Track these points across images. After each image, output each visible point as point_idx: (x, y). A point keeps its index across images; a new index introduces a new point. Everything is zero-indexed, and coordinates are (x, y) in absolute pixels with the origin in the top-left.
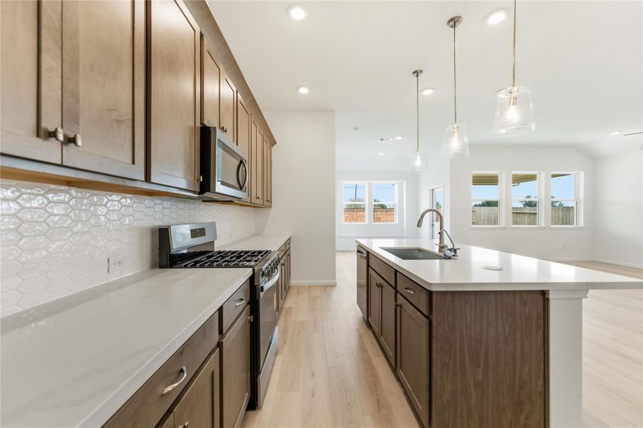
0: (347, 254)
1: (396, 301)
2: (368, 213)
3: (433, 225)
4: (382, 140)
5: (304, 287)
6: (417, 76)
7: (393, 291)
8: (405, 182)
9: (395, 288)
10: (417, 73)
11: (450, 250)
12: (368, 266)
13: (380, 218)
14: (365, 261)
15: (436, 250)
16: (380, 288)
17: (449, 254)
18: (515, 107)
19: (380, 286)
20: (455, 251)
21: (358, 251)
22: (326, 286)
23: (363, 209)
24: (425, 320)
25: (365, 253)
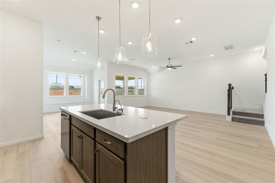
0: (52, 114)
1: (95, 147)
2: (66, 91)
3: (100, 96)
4: (75, 52)
5: (13, 146)
6: (98, 20)
7: (93, 141)
8: (86, 76)
9: (94, 139)
10: (98, 18)
11: (120, 109)
12: (71, 124)
13: (72, 93)
14: (68, 121)
15: (111, 110)
16: (81, 139)
17: (120, 112)
18: (150, 42)
19: (81, 137)
20: (122, 110)
21: (62, 115)
22: (34, 141)
23: (62, 89)
24: (122, 162)
25: (68, 116)
